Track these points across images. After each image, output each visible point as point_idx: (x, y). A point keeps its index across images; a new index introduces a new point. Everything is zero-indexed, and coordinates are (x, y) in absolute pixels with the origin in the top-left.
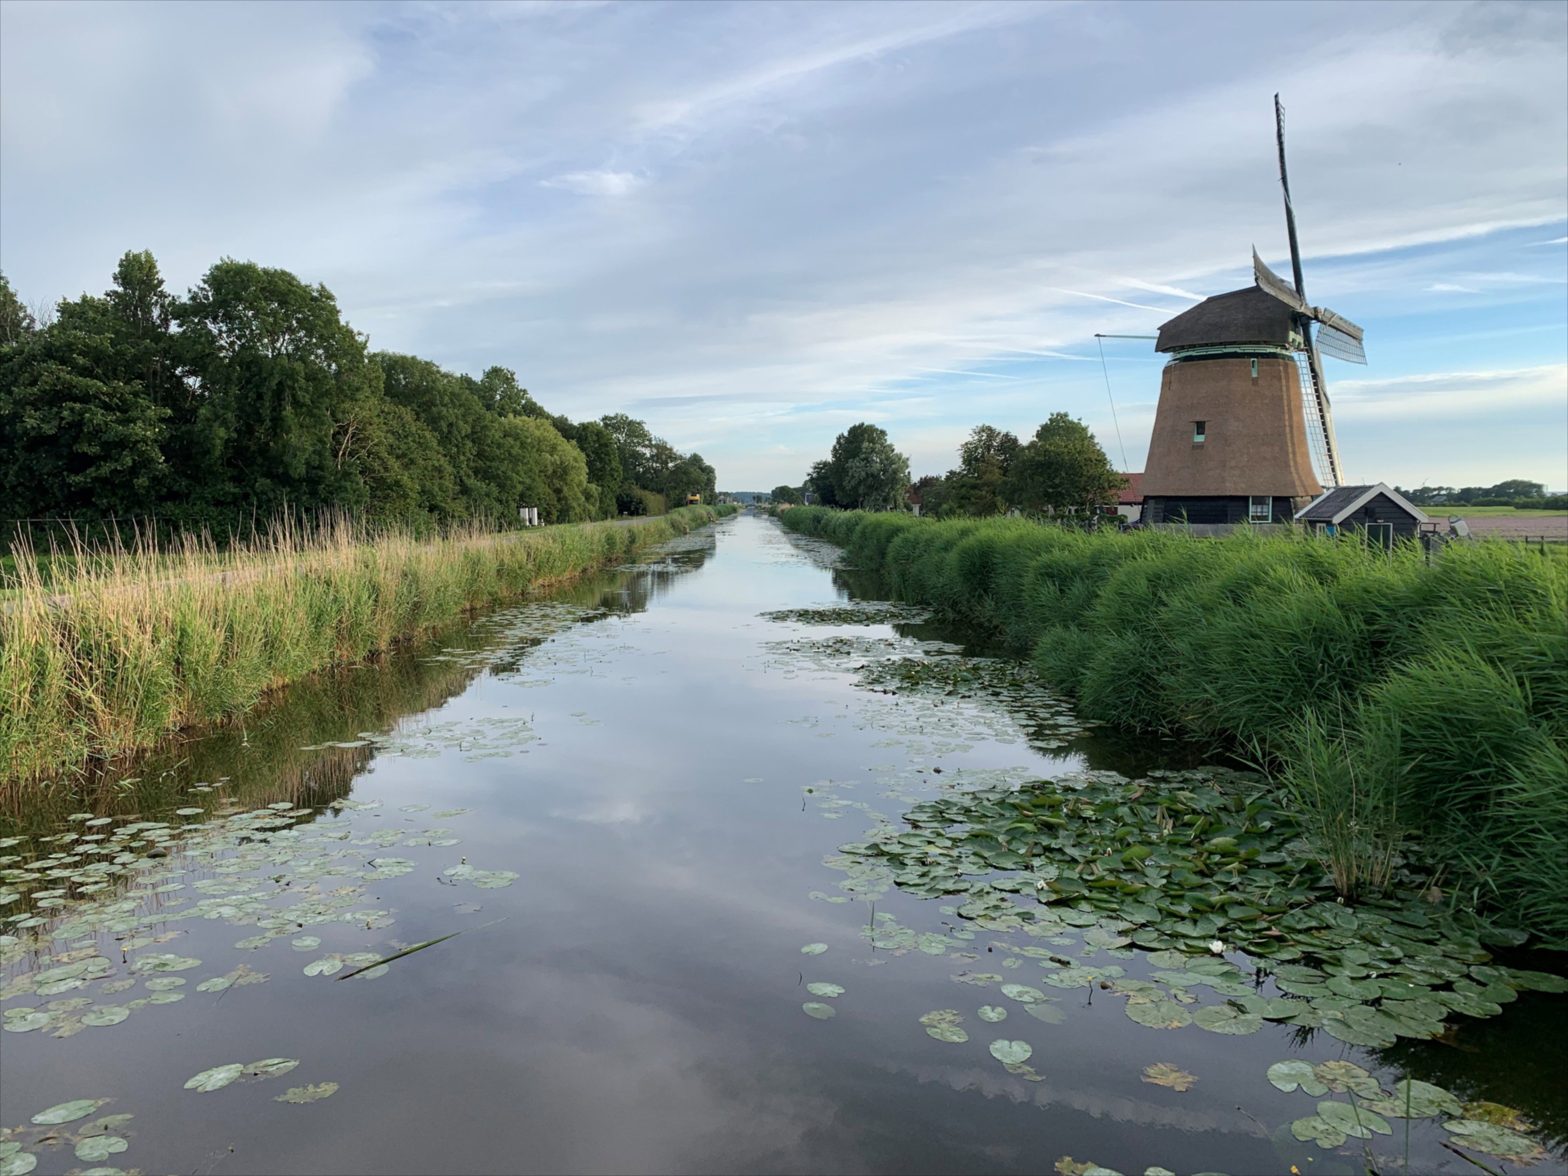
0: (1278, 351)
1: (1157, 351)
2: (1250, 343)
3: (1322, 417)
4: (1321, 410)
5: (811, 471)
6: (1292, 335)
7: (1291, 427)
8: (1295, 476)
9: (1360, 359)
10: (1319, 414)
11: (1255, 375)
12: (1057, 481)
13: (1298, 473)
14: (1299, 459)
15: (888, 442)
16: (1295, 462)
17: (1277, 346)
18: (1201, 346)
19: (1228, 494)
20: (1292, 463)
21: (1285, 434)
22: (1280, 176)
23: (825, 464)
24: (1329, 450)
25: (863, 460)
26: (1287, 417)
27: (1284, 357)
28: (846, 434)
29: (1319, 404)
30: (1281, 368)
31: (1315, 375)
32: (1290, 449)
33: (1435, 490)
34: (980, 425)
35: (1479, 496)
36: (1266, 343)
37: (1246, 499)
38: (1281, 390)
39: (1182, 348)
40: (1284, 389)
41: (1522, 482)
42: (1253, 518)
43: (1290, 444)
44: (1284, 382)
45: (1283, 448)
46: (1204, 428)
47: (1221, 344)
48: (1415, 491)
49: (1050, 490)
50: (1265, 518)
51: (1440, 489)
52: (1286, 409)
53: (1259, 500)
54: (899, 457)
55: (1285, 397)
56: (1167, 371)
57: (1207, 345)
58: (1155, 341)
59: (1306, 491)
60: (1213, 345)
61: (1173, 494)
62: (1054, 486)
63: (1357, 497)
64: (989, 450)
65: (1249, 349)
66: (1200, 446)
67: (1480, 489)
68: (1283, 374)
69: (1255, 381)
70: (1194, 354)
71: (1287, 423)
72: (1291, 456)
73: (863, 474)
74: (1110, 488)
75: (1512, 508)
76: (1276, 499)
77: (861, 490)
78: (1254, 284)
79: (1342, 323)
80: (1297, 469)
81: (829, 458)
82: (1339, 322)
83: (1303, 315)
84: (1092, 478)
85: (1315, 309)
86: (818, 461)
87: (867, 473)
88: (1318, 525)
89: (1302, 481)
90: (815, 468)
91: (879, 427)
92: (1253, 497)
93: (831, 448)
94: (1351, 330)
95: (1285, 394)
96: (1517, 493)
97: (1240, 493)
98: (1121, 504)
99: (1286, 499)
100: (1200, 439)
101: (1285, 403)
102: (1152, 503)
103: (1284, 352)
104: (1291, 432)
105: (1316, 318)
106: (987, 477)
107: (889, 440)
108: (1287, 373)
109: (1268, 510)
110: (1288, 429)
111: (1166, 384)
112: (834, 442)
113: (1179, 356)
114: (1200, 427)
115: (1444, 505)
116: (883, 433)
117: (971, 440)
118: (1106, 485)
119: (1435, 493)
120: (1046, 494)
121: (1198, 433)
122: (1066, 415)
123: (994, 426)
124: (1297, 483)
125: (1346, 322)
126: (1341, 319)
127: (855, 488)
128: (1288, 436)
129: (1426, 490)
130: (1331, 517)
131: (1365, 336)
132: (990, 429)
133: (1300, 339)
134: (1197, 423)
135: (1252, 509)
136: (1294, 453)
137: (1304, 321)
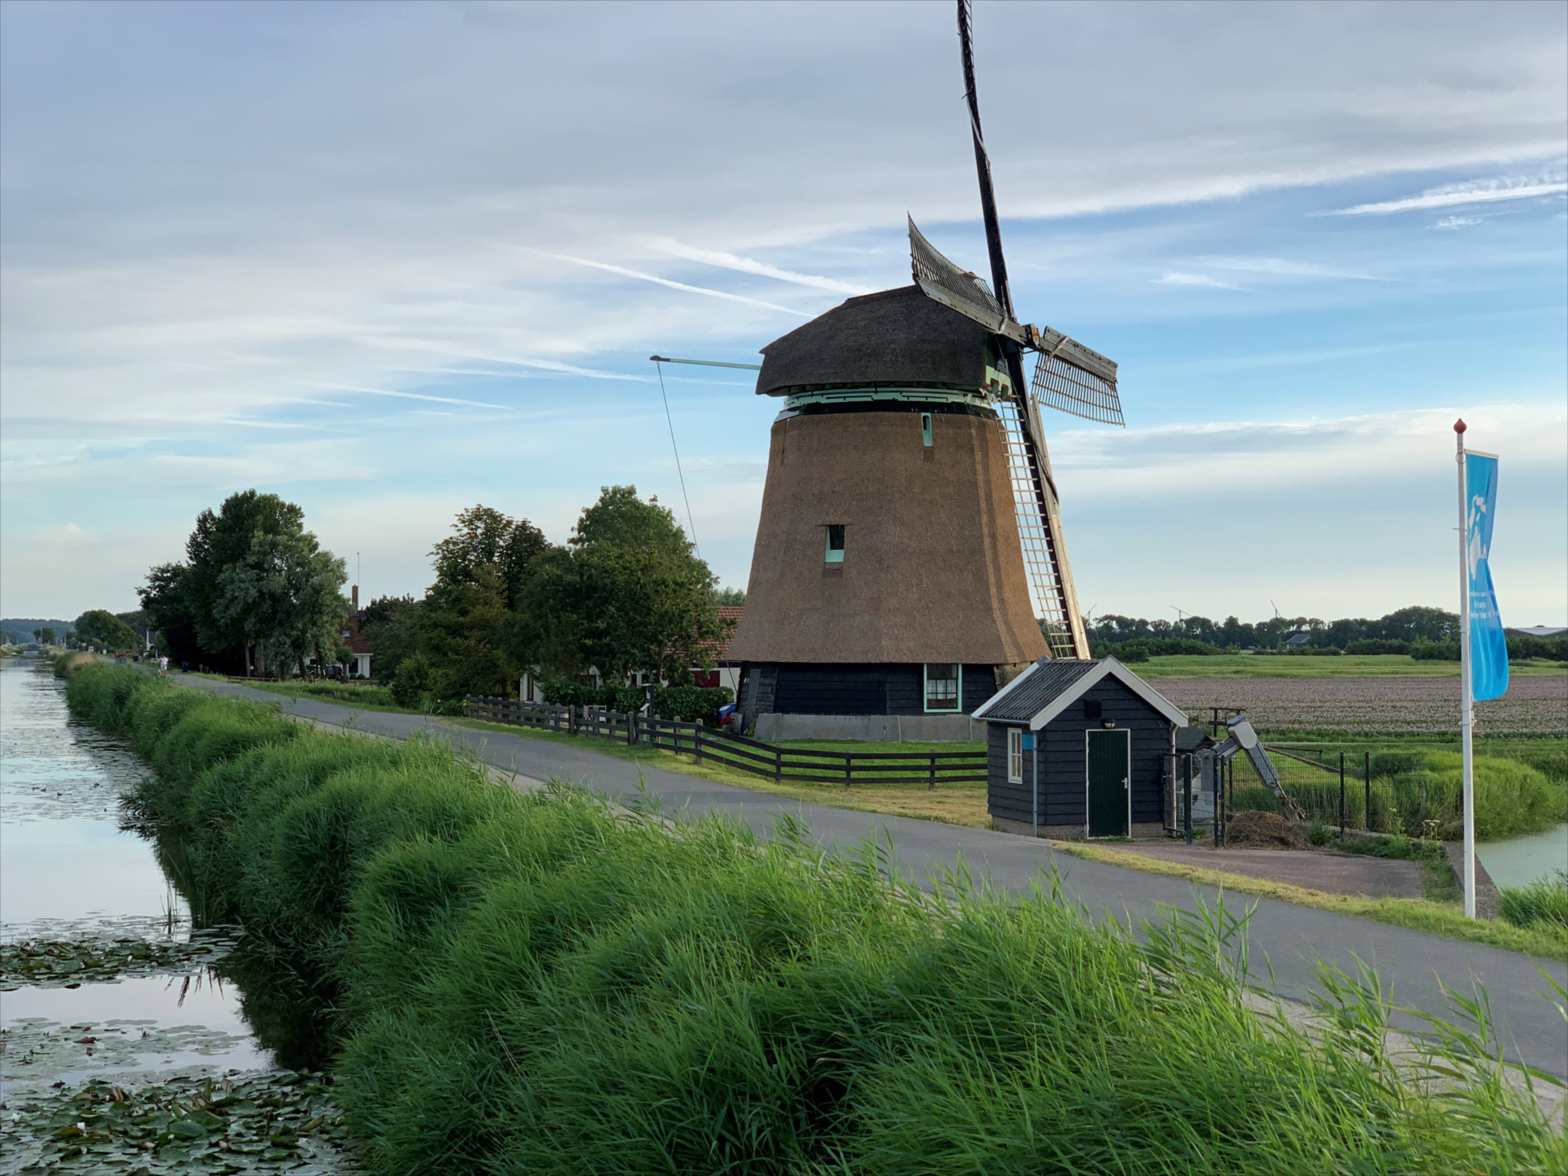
0: (969, 399)
1: (759, 392)
2: (919, 384)
3: (1046, 520)
4: (1043, 509)
5: (146, 584)
6: (990, 373)
7: (993, 537)
8: (1001, 627)
9: (1112, 416)
10: (1039, 515)
11: (928, 442)
12: (601, 625)
13: (1006, 623)
14: (1008, 595)
15: (305, 531)
16: (1002, 601)
17: (965, 392)
18: (835, 386)
19: (885, 659)
20: (995, 604)
21: (982, 552)
22: (964, 90)
23: (177, 571)
24: (1058, 580)
25: (253, 567)
26: (985, 519)
27: (978, 411)
28: (217, 513)
29: (1040, 497)
30: (973, 432)
31: (1032, 448)
32: (992, 579)
33: (1292, 623)
34: (472, 506)
35: (1361, 633)
36: (945, 385)
37: (915, 669)
38: (974, 471)
39: (803, 389)
40: (979, 468)
41: (1428, 611)
42: (933, 704)
43: (991, 570)
44: (979, 457)
45: (980, 576)
46: (842, 537)
47: (868, 385)
48: (1261, 626)
49: (589, 642)
50: (952, 703)
51: (1301, 622)
52: (983, 505)
53: (942, 672)
54: (325, 559)
55: (981, 484)
56: (779, 429)
57: (844, 386)
58: (758, 372)
59: (1021, 653)
60: (855, 386)
61: (791, 660)
62: (598, 634)
63: (1071, 681)
64: (490, 555)
65: (918, 395)
66: (836, 571)
67: (1363, 622)
68: (976, 443)
69: (929, 454)
70: (823, 400)
71: (985, 531)
72: (993, 590)
73: (253, 592)
74: (702, 636)
75: (1408, 658)
76: (968, 669)
77: (249, 625)
78: (913, 283)
79: (1078, 354)
80: (1005, 614)
81: (182, 558)
82: (1072, 350)
83: (1004, 339)
84: (667, 618)
85: (1028, 328)
86: (162, 564)
87: (260, 591)
88: (1011, 731)
89: (1013, 635)
90: (155, 578)
91: (286, 499)
92: (929, 665)
93: (188, 540)
94: (1096, 366)
95: (980, 478)
96: (1420, 629)
97: (906, 659)
98: (722, 664)
99: (987, 669)
100: (835, 557)
101: (982, 494)
102: (756, 673)
103: (978, 402)
104: (994, 546)
105: (1030, 343)
106: (478, 611)
107: (308, 526)
108: (983, 439)
109: (956, 689)
110: (987, 542)
111: (777, 454)
112: (194, 527)
113: (797, 403)
114: (837, 537)
115: (1303, 653)
116: (294, 512)
117: (456, 534)
118: (694, 631)
119: (1293, 628)
120: (583, 648)
121: (833, 547)
122: (631, 491)
123: (498, 509)
124: (1005, 639)
125: (1085, 350)
126: (1076, 345)
127: (238, 621)
128: (988, 554)
129: (1278, 624)
130: (1028, 718)
131: (1120, 375)
132: (490, 514)
133: (1004, 379)
134: (831, 527)
135: (928, 687)
136: (1000, 586)
137: (1012, 349)
